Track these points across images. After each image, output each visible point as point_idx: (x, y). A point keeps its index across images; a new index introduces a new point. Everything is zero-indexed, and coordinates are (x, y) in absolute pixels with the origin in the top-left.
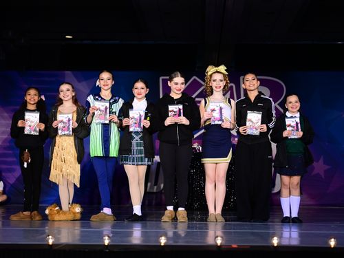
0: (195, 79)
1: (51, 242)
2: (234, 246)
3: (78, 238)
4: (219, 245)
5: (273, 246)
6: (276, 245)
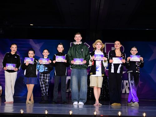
2: (102, 115)
5: (119, 116)
6: (120, 115)
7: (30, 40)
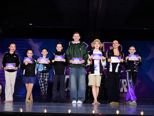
2: (100, 114)
4: (93, 113)
7: (30, 39)
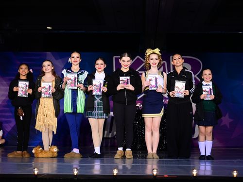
0: (138, 58)
1: (36, 172)
2: (166, 176)
3: (55, 170)
4: (155, 175)
6: (195, 175)
7: (47, 53)
